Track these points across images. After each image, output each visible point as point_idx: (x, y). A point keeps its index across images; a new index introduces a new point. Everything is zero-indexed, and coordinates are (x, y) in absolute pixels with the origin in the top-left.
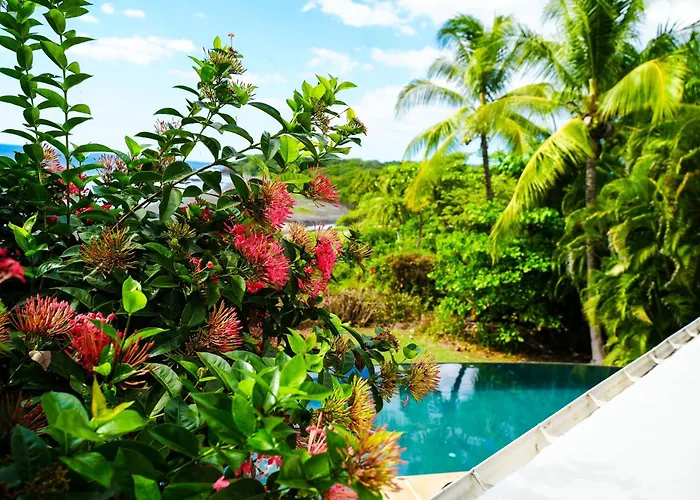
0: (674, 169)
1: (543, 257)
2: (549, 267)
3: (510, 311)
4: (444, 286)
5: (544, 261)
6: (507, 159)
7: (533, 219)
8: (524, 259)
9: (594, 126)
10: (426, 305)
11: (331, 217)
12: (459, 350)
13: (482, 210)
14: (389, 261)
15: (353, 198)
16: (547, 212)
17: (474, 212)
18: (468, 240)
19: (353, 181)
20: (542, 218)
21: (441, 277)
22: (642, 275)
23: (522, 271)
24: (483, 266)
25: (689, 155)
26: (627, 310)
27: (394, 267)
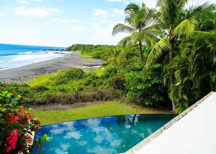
0: (193, 53)
1: (158, 79)
2: (160, 82)
3: (148, 95)
4: (129, 88)
5: (158, 80)
6: (147, 48)
7: (154, 67)
8: (152, 79)
9: (171, 39)
10: (125, 93)
11: (99, 63)
12: (133, 108)
13: (139, 65)
14: (113, 79)
15: (106, 57)
16: (158, 65)
17: (137, 65)
18: (135, 74)
19: (106, 52)
20: (157, 67)
21: (127, 85)
22: (185, 85)
23: (152, 83)
24: (140, 82)
25: (198, 49)
26: (181, 96)
27: (115, 81)
